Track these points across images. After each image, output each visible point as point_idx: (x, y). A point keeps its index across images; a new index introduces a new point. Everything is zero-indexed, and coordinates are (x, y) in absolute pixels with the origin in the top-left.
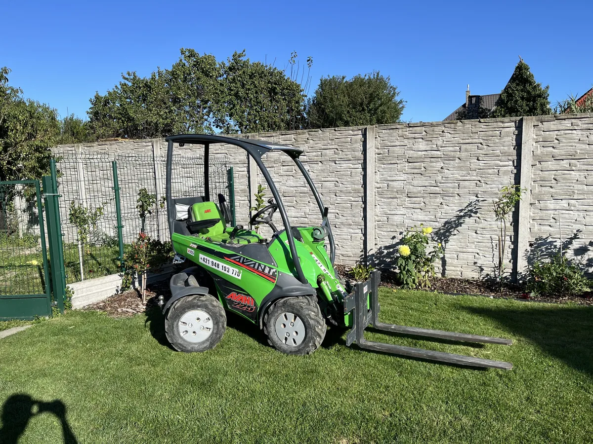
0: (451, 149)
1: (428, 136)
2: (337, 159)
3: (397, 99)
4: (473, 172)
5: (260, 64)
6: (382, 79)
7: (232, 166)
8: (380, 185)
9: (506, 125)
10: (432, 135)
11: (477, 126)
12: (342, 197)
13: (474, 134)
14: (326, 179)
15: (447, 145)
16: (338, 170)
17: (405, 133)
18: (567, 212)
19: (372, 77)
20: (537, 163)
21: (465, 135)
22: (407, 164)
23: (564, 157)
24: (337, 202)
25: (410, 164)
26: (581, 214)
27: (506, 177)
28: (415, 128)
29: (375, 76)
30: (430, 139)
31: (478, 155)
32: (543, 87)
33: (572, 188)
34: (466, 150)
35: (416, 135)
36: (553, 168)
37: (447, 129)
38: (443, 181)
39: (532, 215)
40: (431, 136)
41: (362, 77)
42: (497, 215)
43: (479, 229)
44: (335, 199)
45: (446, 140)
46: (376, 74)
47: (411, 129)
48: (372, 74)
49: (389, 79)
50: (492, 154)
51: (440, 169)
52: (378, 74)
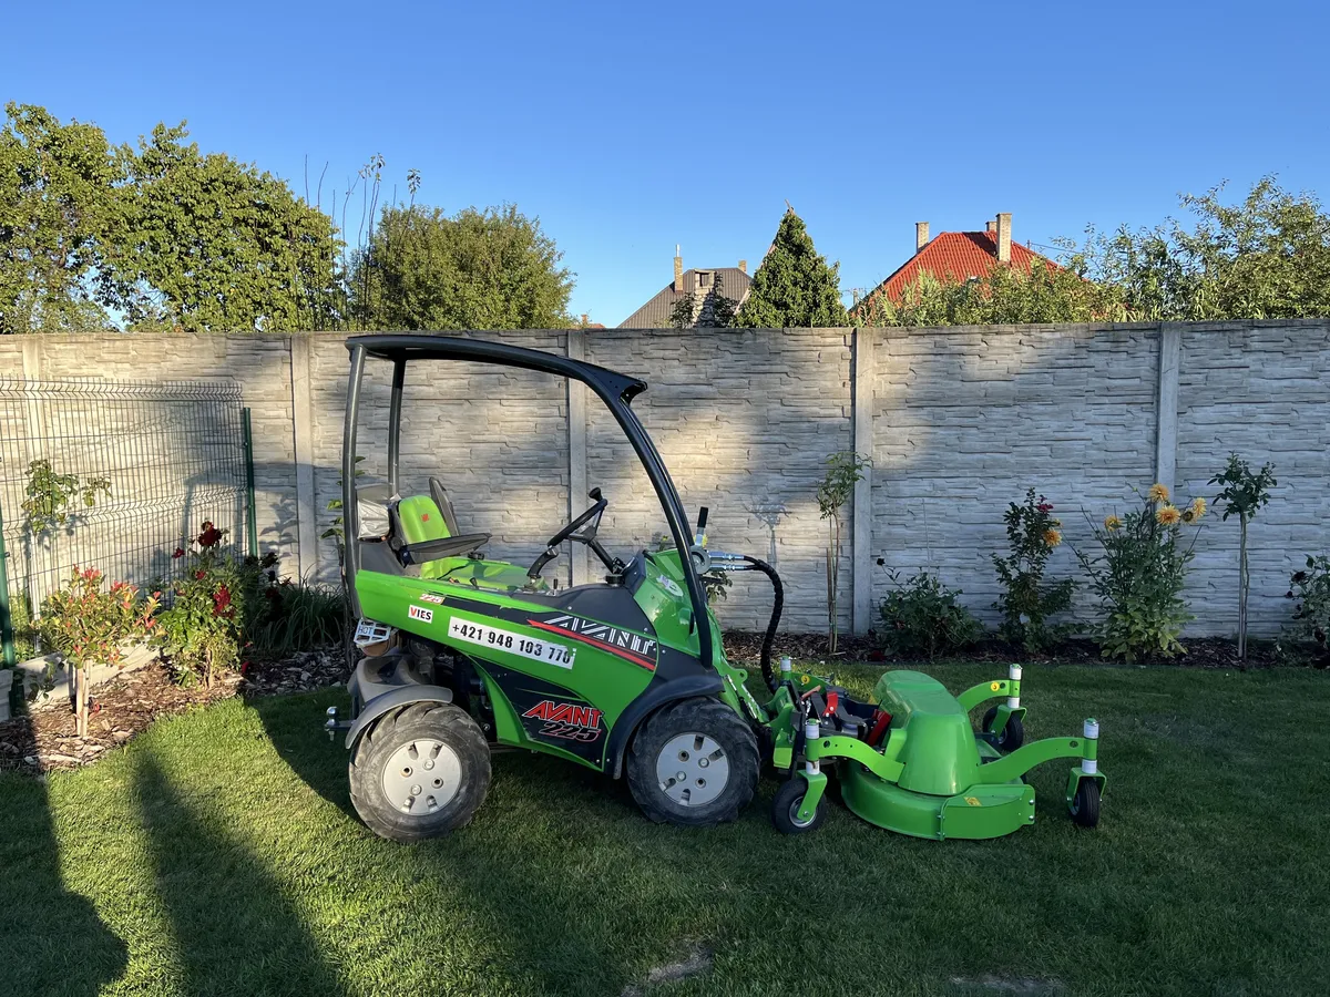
0: (733, 382)
1: (690, 356)
2: (505, 397)
3: (558, 267)
4: (774, 427)
5: (226, 158)
6: (523, 220)
7: (247, 405)
8: (598, 450)
9: (829, 340)
10: (696, 353)
11: (779, 340)
12: (515, 477)
13: (773, 356)
14: (481, 438)
15: (726, 375)
16: (509, 419)
17: (647, 348)
18: (932, 501)
19: (500, 215)
20: (881, 412)
21: (757, 357)
22: (650, 411)
23: (924, 403)
24: (506, 486)
25: (656, 410)
26: (953, 502)
27: (829, 437)
28: (664, 340)
29: (508, 214)
30: (694, 362)
31: (781, 395)
32: (829, 265)
33: (937, 457)
34: (761, 386)
35: (667, 353)
36: (906, 421)
37: (725, 343)
38: (718, 445)
39: (874, 507)
40: (695, 357)
41: (480, 212)
42: (823, 509)
43: (786, 536)
44: (500, 480)
45: (723, 365)
46: (509, 210)
47: (656, 340)
48: (501, 210)
49: (538, 223)
50: (807, 393)
51: (714, 420)
52: (513, 209)
